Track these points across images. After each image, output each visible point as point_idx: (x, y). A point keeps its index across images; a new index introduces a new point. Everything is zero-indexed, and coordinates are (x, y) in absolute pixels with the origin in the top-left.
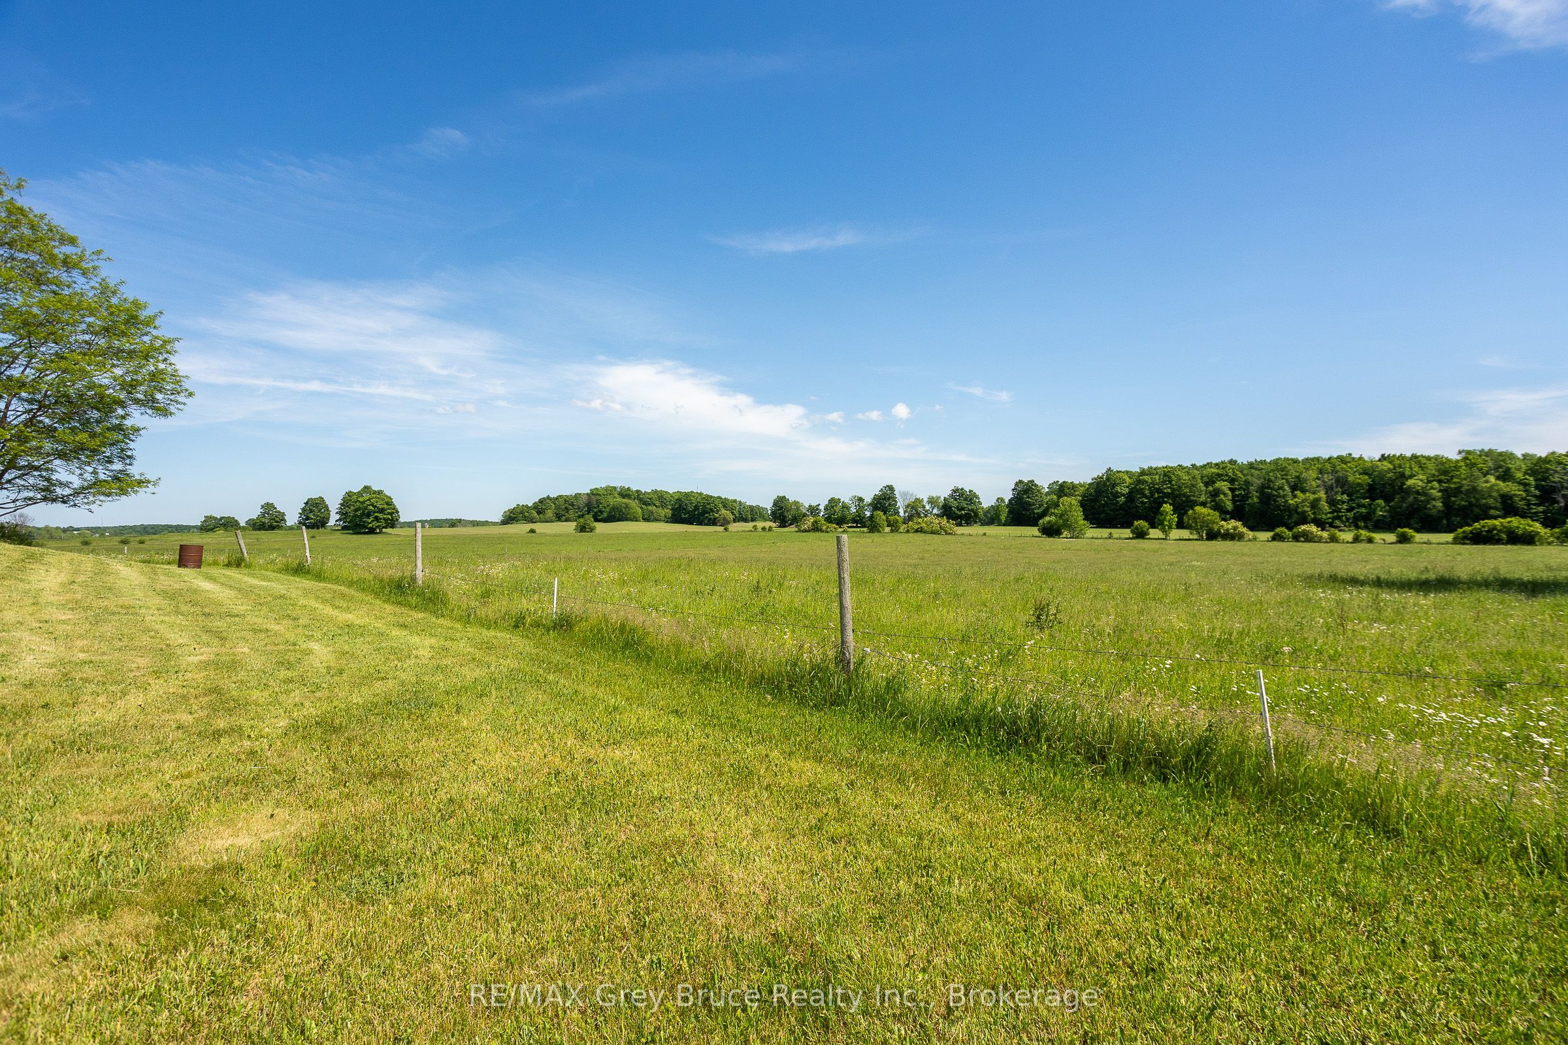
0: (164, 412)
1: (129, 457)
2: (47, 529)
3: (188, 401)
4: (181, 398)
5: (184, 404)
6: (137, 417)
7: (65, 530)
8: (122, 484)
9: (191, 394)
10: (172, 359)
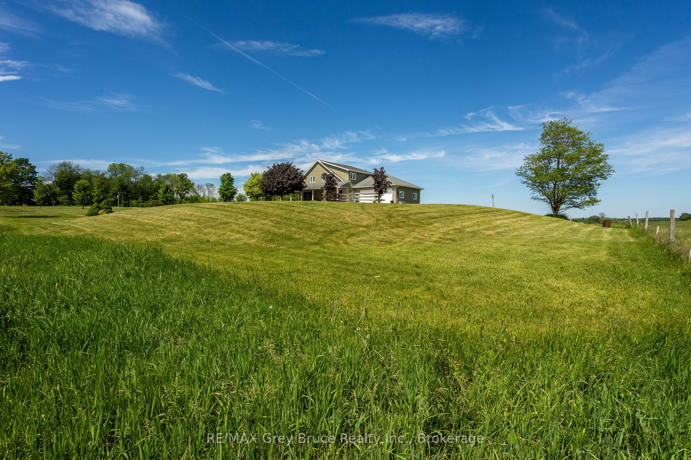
0: (605, 178)
1: (596, 193)
2: (615, 219)
3: (613, 174)
4: (611, 173)
5: (612, 175)
6: (599, 181)
7: (621, 220)
8: (593, 202)
9: (614, 171)
10: (607, 161)
